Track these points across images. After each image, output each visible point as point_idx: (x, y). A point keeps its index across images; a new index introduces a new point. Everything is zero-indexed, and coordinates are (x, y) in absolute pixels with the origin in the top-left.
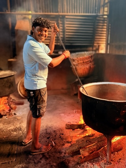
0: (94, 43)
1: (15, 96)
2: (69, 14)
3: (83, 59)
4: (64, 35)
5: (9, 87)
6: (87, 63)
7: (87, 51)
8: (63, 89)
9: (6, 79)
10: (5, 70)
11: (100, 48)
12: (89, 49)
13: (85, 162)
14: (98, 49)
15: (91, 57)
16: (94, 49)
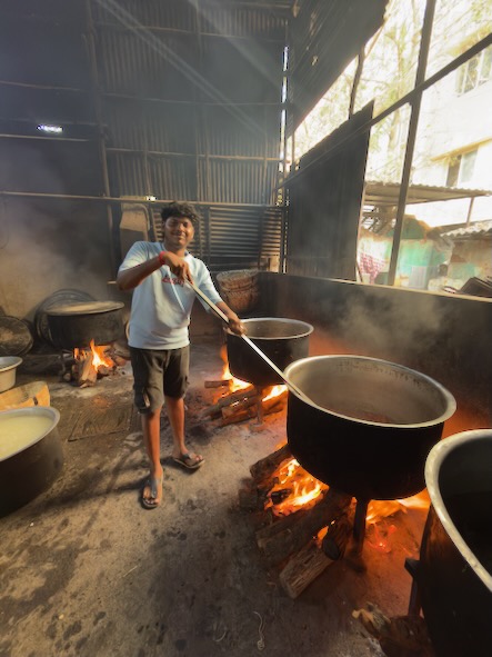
0: (260, 255)
1: (121, 346)
2: (216, 203)
3: (238, 282)
4: (207, 239)
5: (113, 329)
6: (245, 289)
7: (249, 268)
8: (206, 334)
9: (106, 316)
10: (103, 301)
11: (272, 263)
12: (251, 264)
13: (228, 424)
14: (268, 265)
15: (253, 278)
16: (262, 264)
